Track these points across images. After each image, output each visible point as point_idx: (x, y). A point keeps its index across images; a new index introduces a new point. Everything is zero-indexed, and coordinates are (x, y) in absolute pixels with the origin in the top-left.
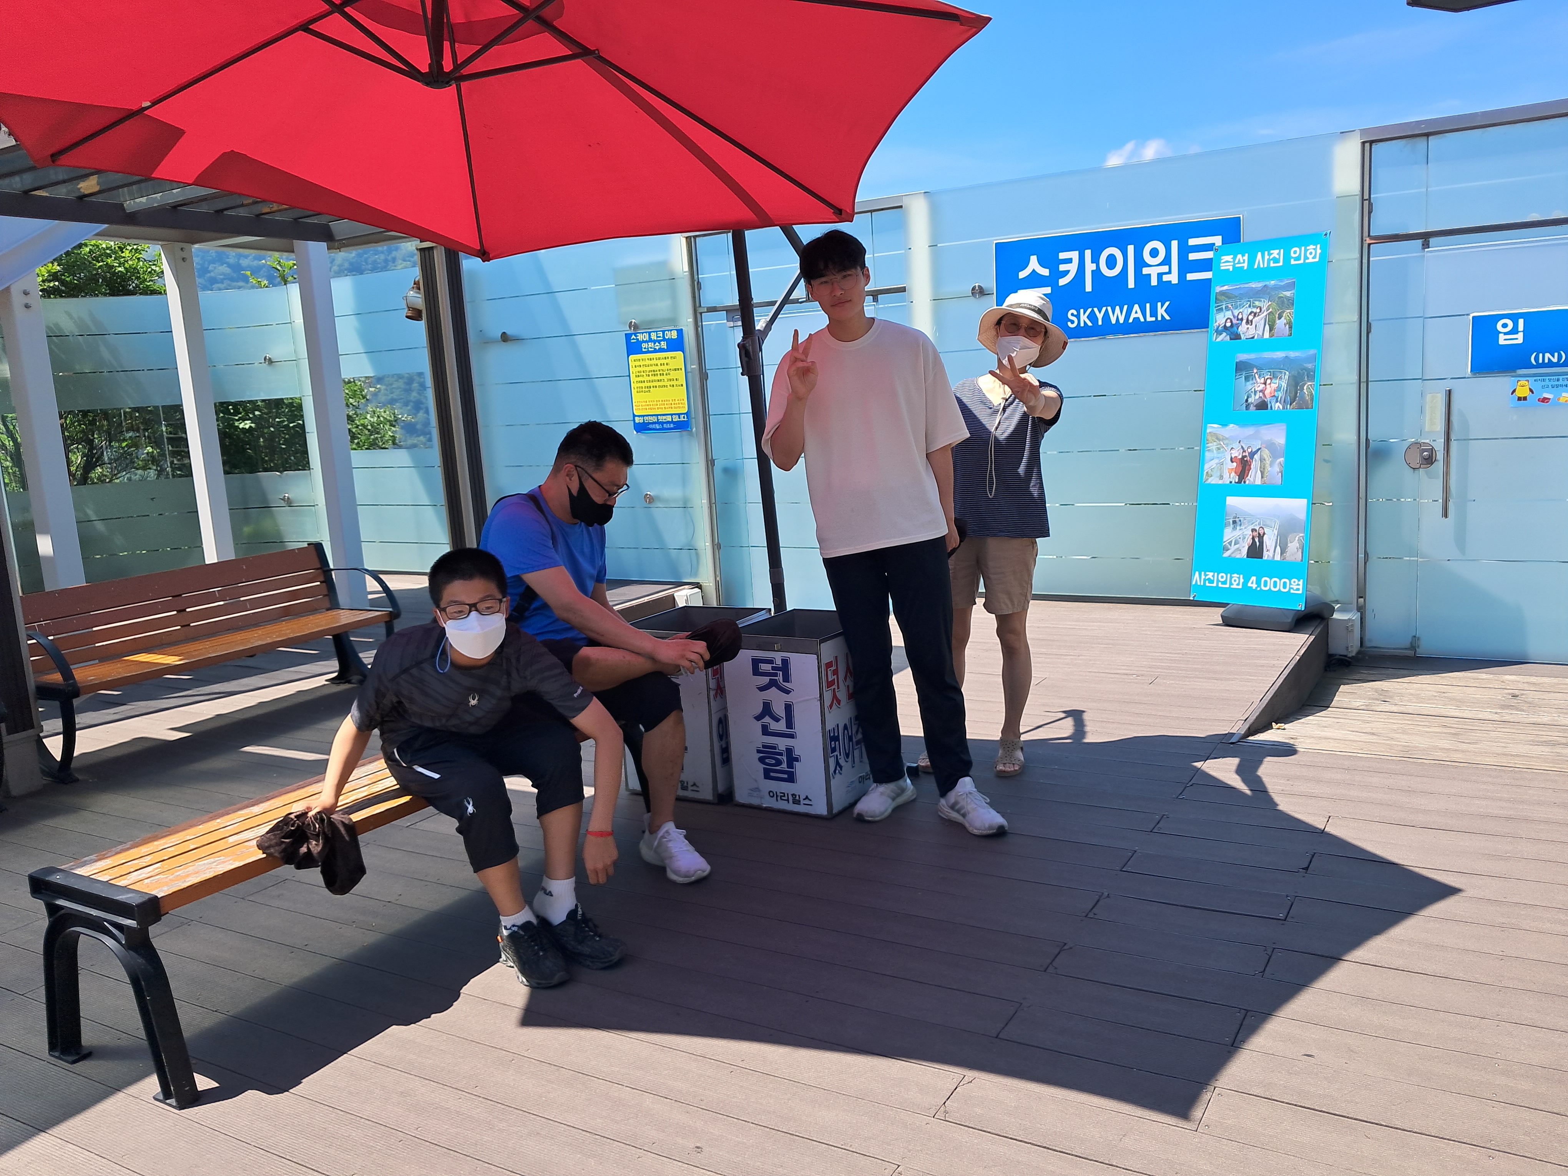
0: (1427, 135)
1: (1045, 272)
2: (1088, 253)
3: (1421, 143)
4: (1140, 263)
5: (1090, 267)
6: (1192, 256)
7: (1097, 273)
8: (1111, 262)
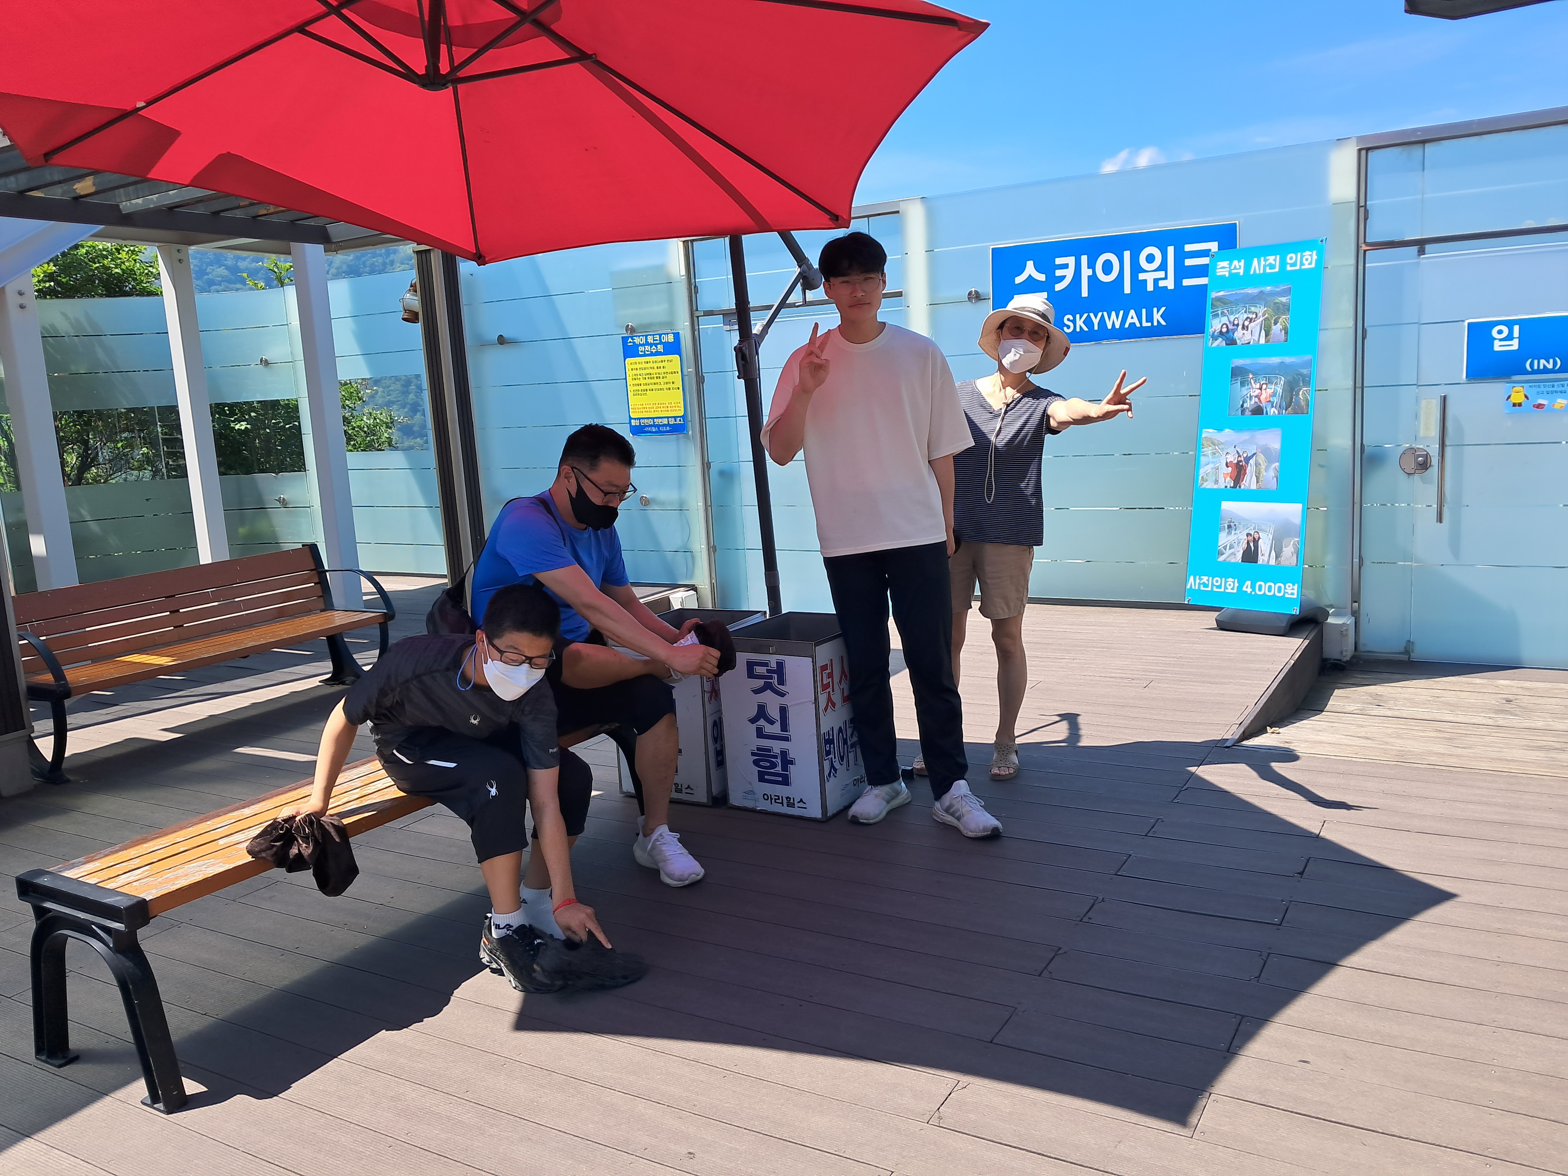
0: (1424, 142)
1: (1042, 277)
2: (1084, 259)
3: (1417, 151)
5: (1086, 272)
6: (1188, 262)
7: (1093, 279)
8: (1107, 267)
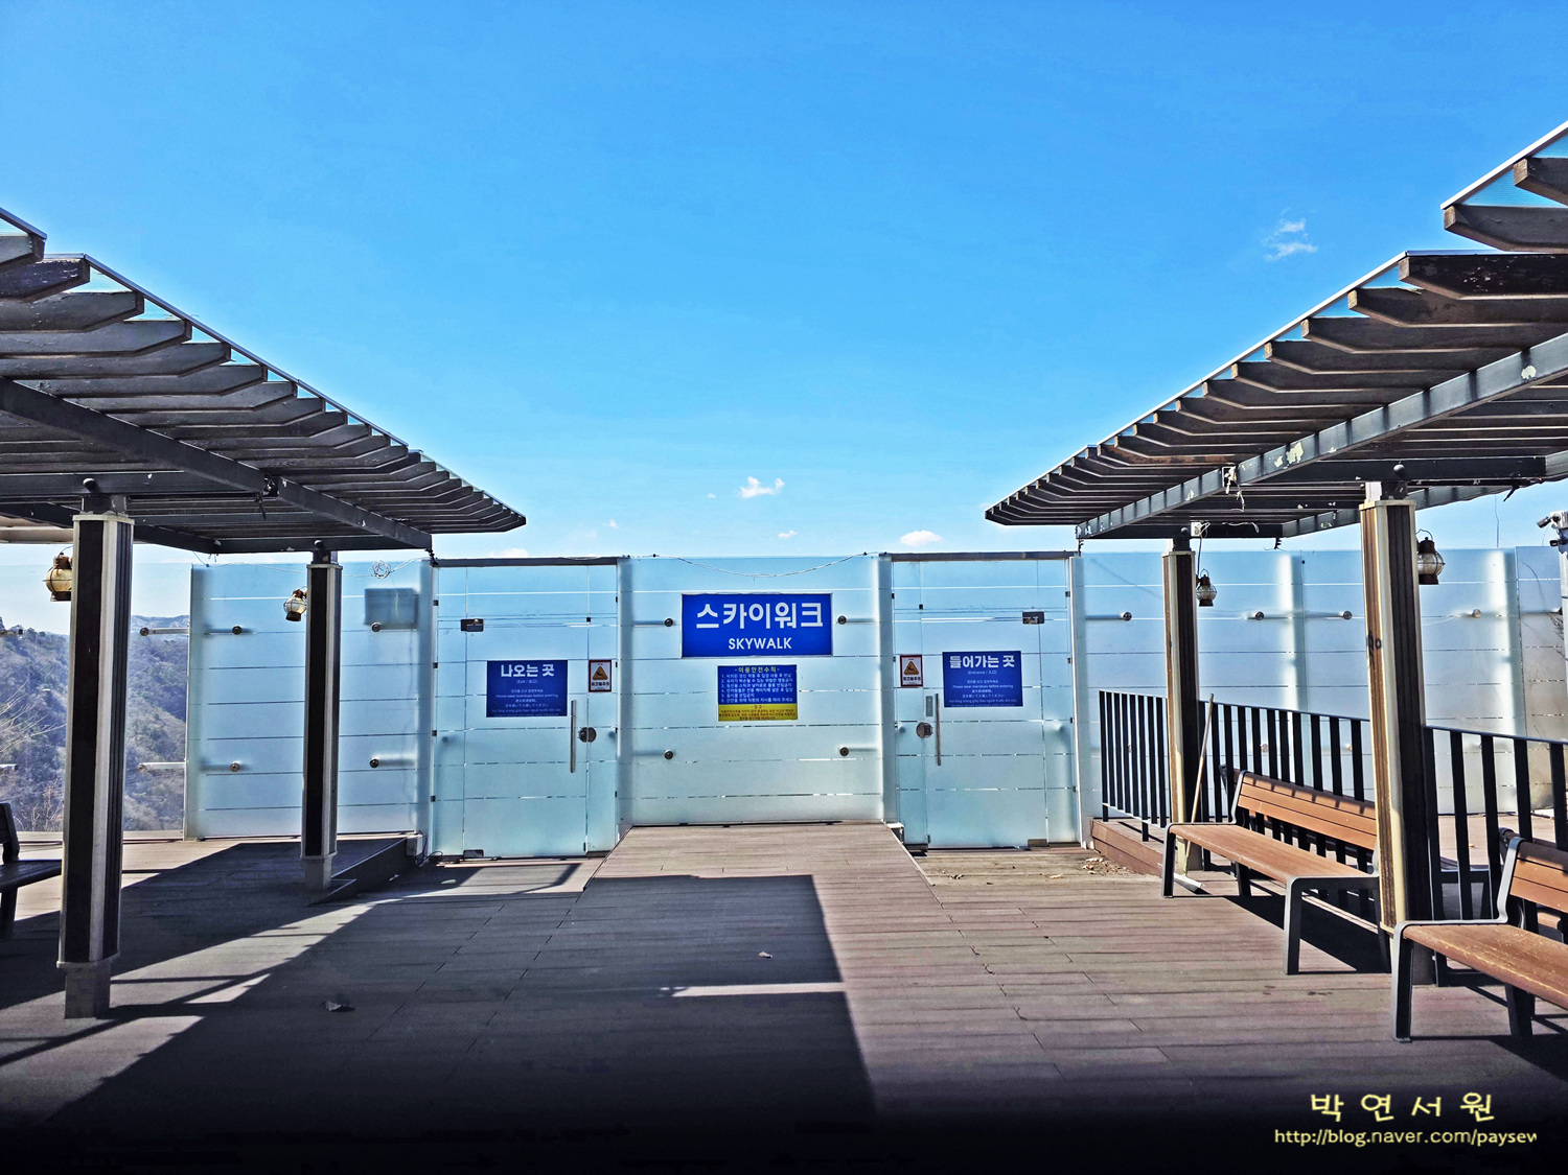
0: (918, 560)
4: (774, 614)
5: (743, 614)
6: (804, 613)
7: (747, 618)
8: (756, 612)
